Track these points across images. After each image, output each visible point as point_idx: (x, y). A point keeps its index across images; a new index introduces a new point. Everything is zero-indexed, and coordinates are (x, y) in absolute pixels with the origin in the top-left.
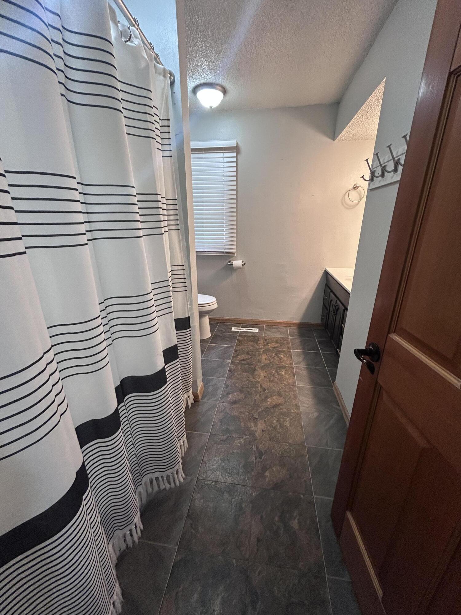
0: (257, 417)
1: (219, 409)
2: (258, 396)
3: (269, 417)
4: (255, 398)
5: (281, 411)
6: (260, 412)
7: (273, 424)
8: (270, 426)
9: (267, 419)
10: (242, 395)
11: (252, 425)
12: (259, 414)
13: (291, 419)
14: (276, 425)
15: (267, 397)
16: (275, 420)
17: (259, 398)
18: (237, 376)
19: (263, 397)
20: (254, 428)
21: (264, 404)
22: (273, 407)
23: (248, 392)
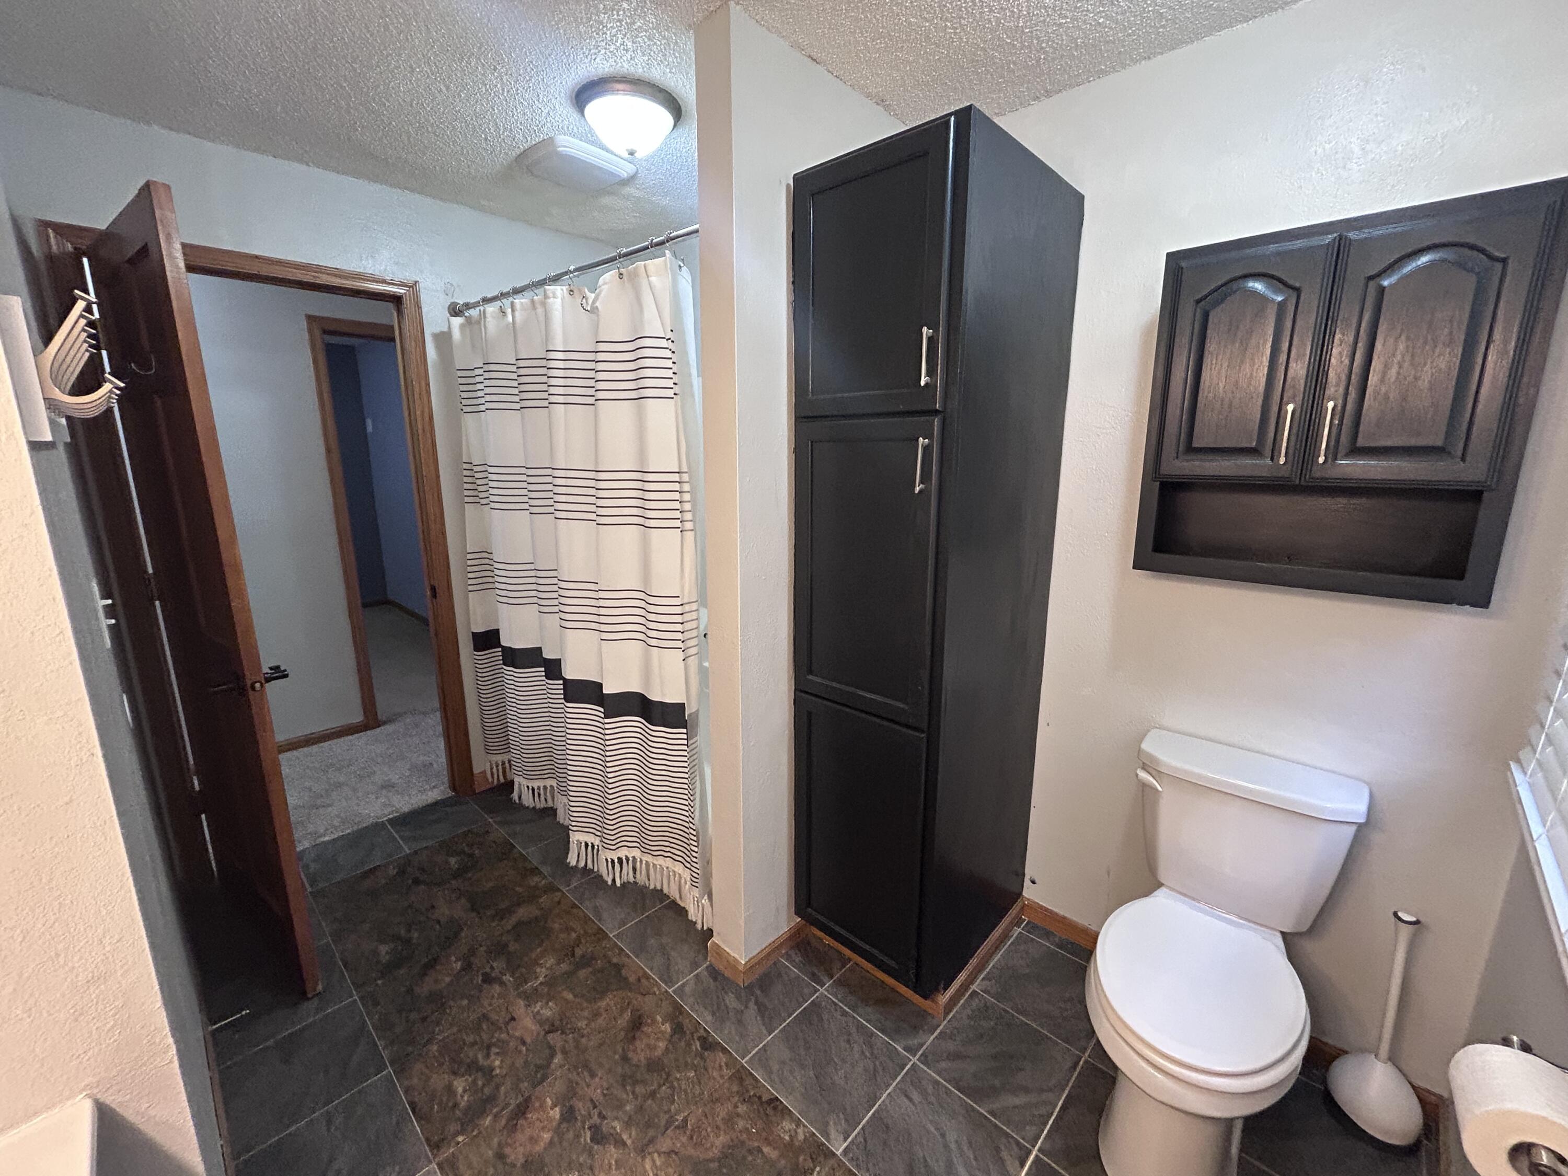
0: (550, 1037)
1: (652, 981)
2: (597, 1095)
3: (519, 1063)
4: (597, 1080)
5: (495, 1110)
6: (552, 1056)
7: (498, 1054)
8: (503, 1042)
9: (520, 1052)
10: (642, 1057)
11: (547, 1013)
12: (552, 1048)
13: (456, 1105)
14: (488, 1056)
15: (569, 1115)
16: (501, 1067)
17: (589, 1092)
18: (730, 1106)
19: (579, 1105)
20: (538, 1008)
21: (559, 1087)
22: (527, 1101)
23: (636, 1082)
